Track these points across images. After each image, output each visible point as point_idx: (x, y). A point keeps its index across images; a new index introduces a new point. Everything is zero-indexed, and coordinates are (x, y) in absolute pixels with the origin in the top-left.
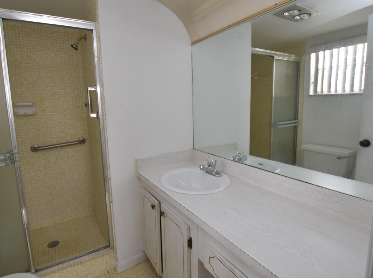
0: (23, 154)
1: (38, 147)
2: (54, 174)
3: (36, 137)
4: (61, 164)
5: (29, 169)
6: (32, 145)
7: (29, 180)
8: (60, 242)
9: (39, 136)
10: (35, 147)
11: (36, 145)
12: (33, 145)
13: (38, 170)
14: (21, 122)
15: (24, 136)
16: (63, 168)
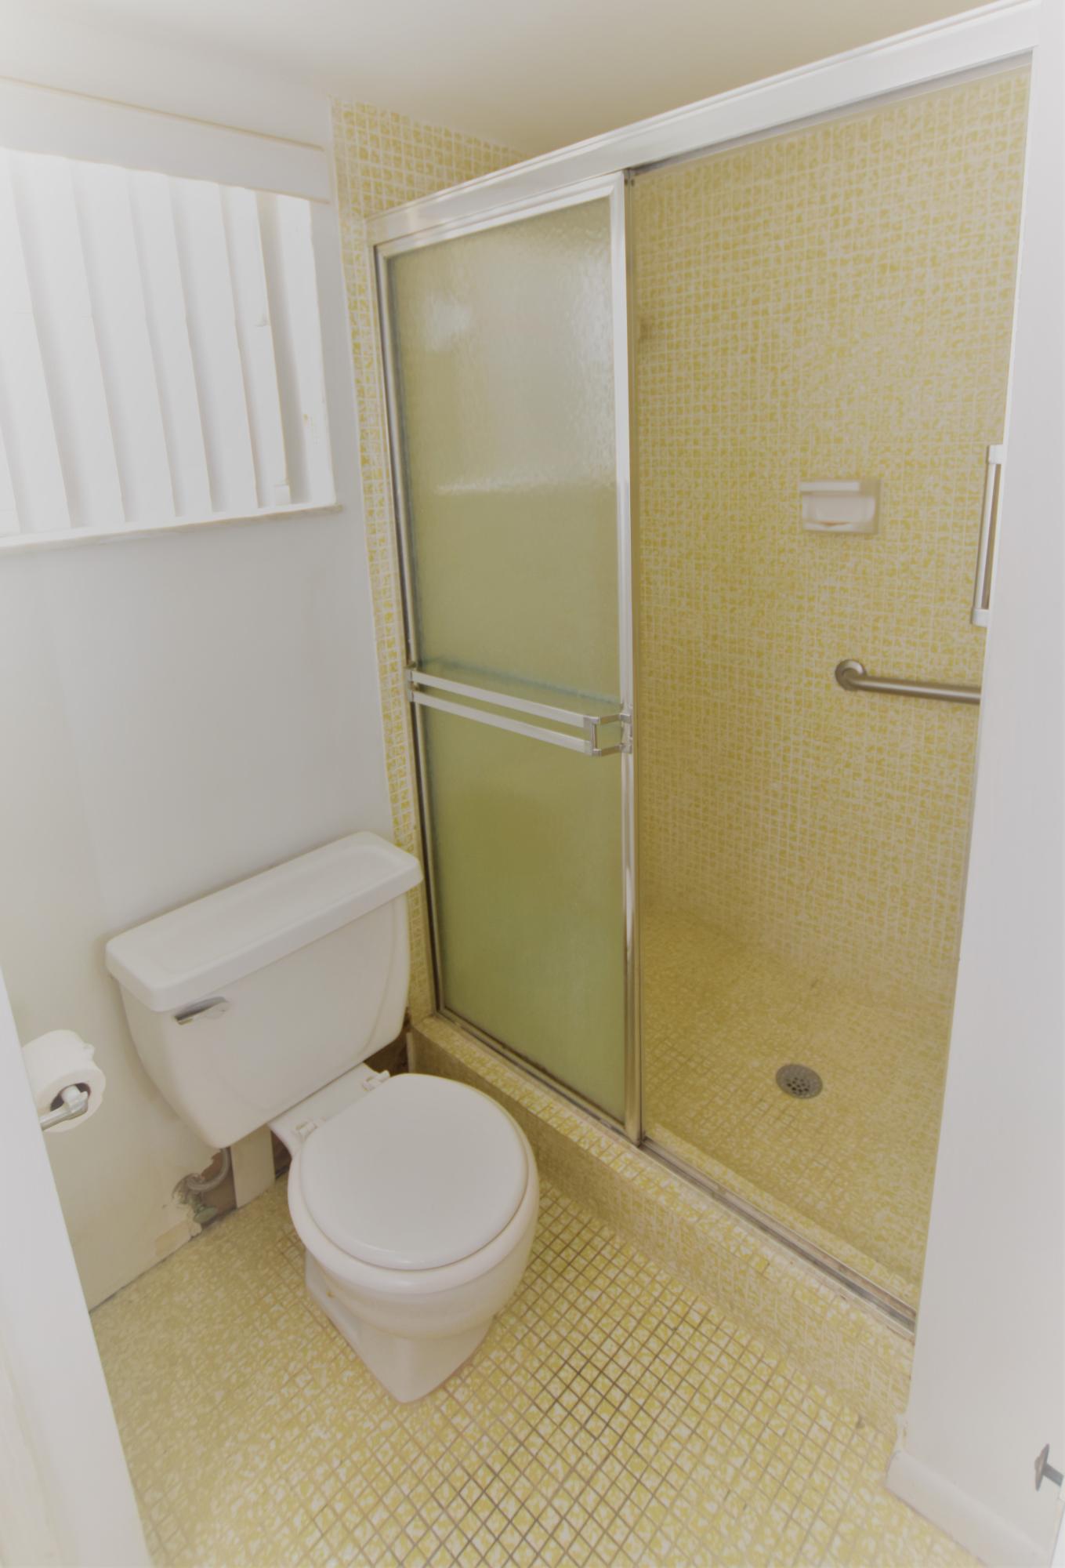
0: (810, 683)
1: (865, 676)
2: (903, 808)
3: (861, 629)
4: (942, 773)
5: (818, 748)
6: (844, 659)
7: (812, 787)
8: (823, 1093)
9: (875, 628)
10: (851, 671)
11: (857, 661)
12: (846, 661)
13: (848, 765)
14: (821, 558)
15: (824, 614)
16: (947, 796)
